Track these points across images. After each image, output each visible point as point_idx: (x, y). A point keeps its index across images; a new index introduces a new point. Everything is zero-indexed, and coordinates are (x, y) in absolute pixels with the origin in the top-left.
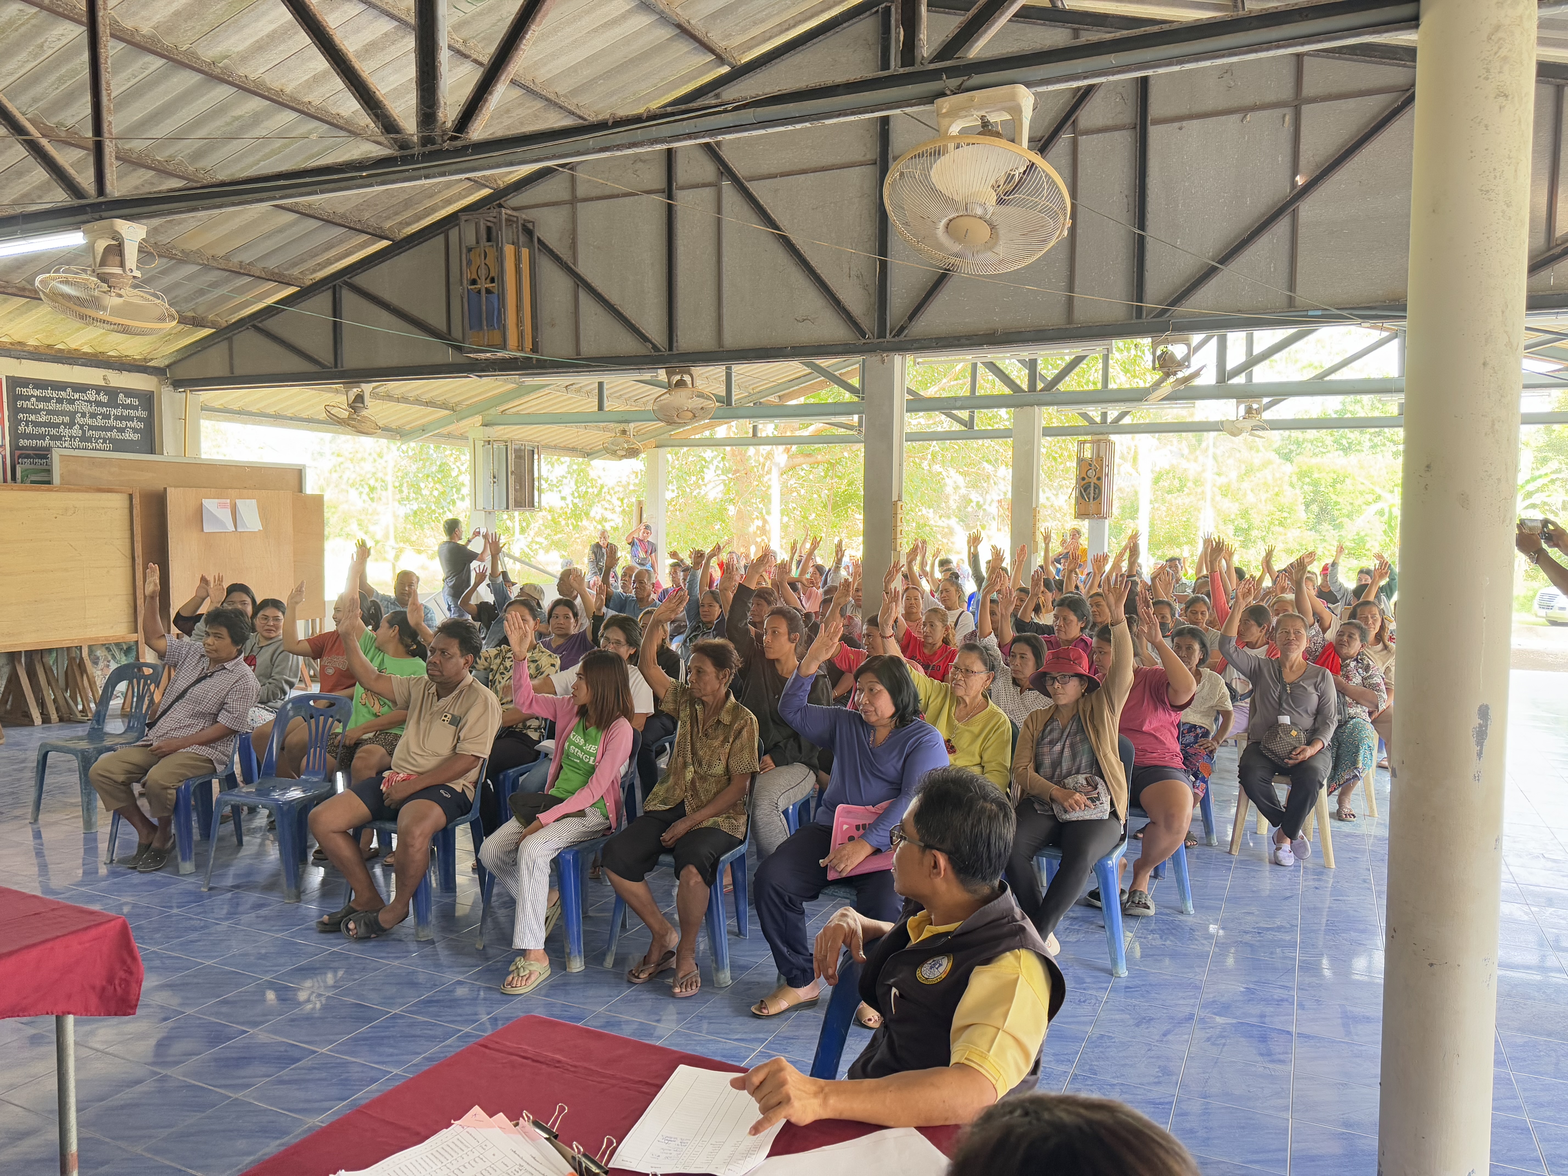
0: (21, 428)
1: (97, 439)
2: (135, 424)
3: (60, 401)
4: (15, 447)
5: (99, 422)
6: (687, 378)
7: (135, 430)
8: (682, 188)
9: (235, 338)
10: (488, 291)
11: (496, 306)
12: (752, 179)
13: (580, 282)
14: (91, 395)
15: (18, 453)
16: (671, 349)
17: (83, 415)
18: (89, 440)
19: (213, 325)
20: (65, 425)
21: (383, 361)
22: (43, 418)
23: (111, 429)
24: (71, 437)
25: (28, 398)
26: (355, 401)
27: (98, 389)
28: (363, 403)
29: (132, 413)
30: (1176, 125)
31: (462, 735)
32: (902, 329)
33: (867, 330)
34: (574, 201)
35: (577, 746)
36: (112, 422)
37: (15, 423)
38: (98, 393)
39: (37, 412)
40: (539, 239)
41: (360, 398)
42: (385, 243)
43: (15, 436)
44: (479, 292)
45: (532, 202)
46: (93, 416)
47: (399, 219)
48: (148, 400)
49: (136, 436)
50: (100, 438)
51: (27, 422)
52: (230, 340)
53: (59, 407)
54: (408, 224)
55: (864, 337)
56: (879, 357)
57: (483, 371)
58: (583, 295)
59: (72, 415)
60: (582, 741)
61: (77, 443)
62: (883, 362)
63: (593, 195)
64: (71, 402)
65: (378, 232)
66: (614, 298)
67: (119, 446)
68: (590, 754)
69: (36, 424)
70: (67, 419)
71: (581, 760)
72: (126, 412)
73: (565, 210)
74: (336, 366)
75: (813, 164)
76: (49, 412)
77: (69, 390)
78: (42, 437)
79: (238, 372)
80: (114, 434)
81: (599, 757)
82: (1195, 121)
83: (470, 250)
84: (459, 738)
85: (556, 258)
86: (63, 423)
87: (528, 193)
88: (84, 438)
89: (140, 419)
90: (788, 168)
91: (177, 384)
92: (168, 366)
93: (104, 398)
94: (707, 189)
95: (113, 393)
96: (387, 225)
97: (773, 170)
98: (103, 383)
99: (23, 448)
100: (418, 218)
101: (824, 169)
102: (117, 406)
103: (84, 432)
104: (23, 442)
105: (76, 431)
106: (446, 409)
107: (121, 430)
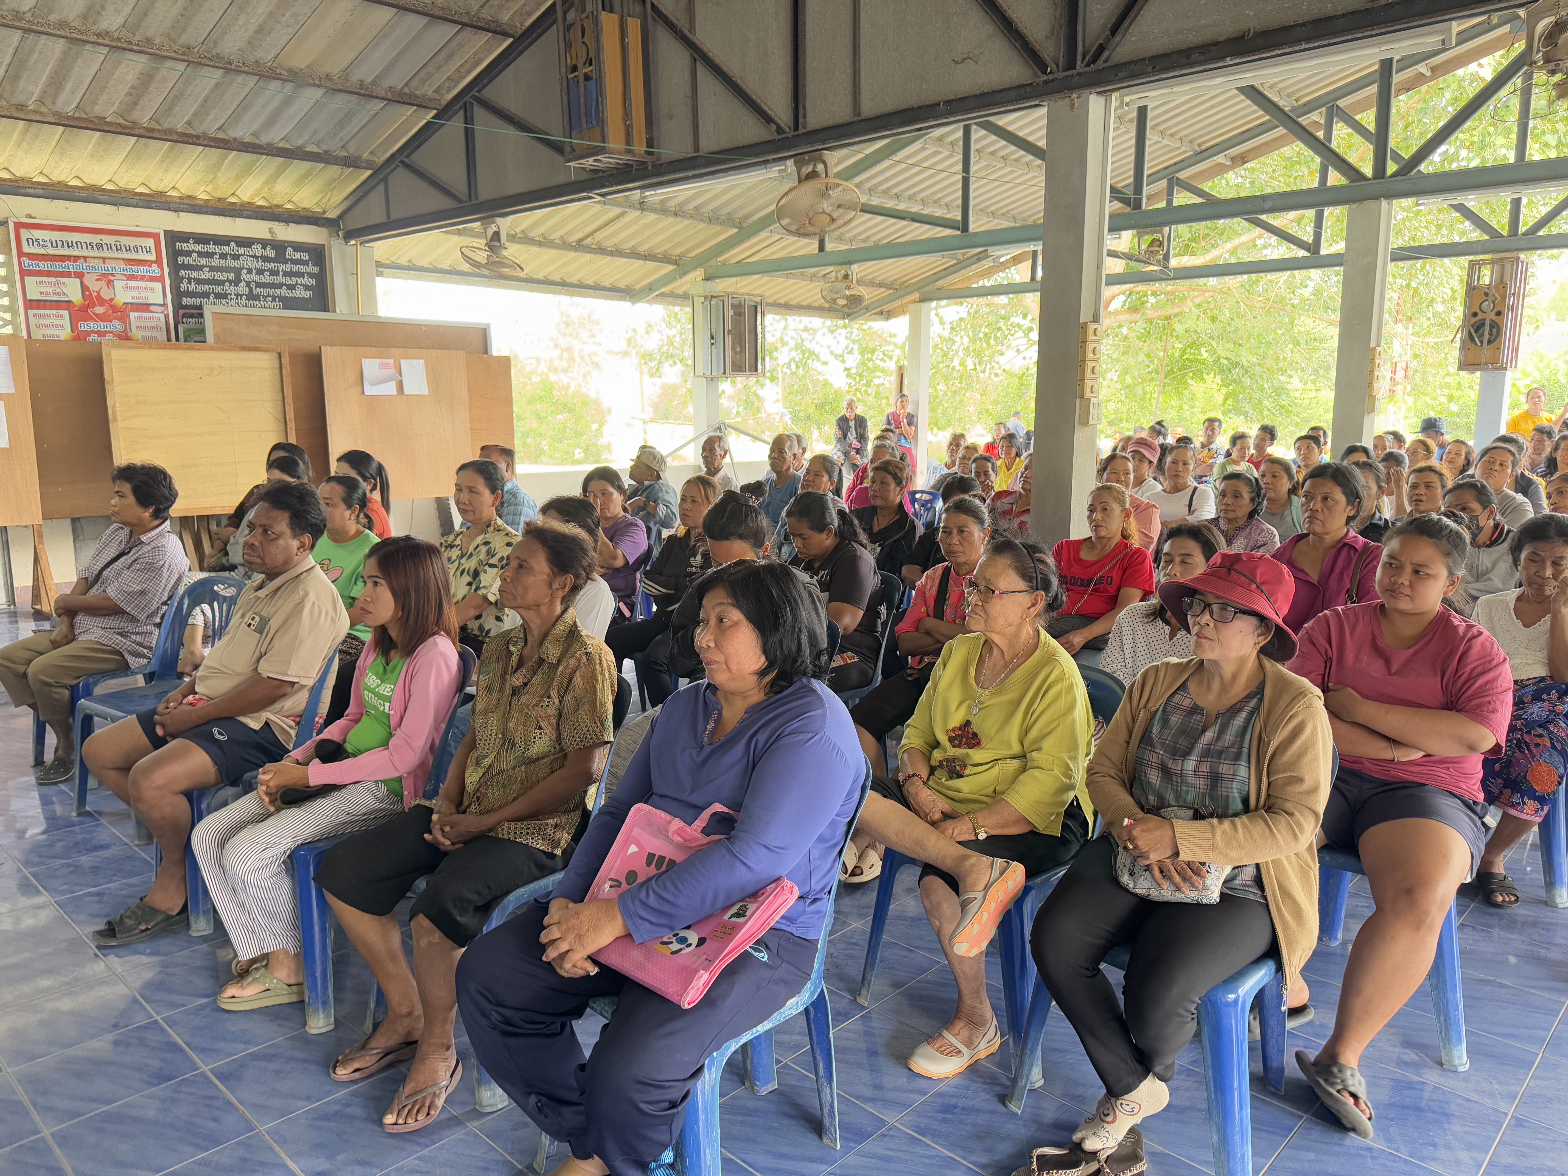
0: (184, 286)
1: (265, 297)
2: (306, 281)
3: (223, 256)
4: (178, 306)
5: (267, 278)
6: (820, 167)
7: (307, 288)
9: (389, 177)
10: (587, 78)
11: (594, 96)
13: (699, 55)
14: (257, 250)
15: (181, 312)
16: (796, 128)
17: (250, 271)
18: (257, 298)
19: (368, 165)
20: (230, 282)
21: (513, 188)
22: (206, 275)
23: (280, 286)
24: (237, 295)
25: (189, 253)
26: (491, 240)
27: (264, 243)
28: (499, 241)
29: (303, 268)
32: (1100, 50)
33: (1048, 60)
36: (280, 279)
37: (176, 281)
38: (264, 248)
39: (199, 268)
40: (652, 4)
41: (496, 235)
42: (507, 42)
43: (178, 294)
44: (578, 81)
46: (260, 272)
48: (318, 254)
49: (308, 294)
50: (269, 296)
51: (189, 279)
52: (385, 180)
53: (222, 263)
55: (1045, 72)
56: (1067, 101)
57: (602, 187)
59: (238, 271)
61: (244, 301)
62: (1073, 107)
64: (236, 257)
65: (493, 27)
66: (734, 68)
67: (289, 303)
69: (199, 281)
70: (232, 276)
72: (295, 268)
74: (471, 199)
76: (212, 269)
77: (233, 244)
78: (206, 295)
79: (394, 217)
80: (284, 292)
83: (568, 28)
84: (261, 651)
85: (671, 26)
86: (228, 280)
88: (251, 297)
89: (311, 275)
91: (349, 235)
92: (340, 217)
93: (271, 253)
95: (280, 247)
98: (268, 236)
99: (187, 307)
102: (285, 261)
103: (251, 289)
104: (186, 301)
105: (242, 288)
106: (670, 263)
107: (291, 287)
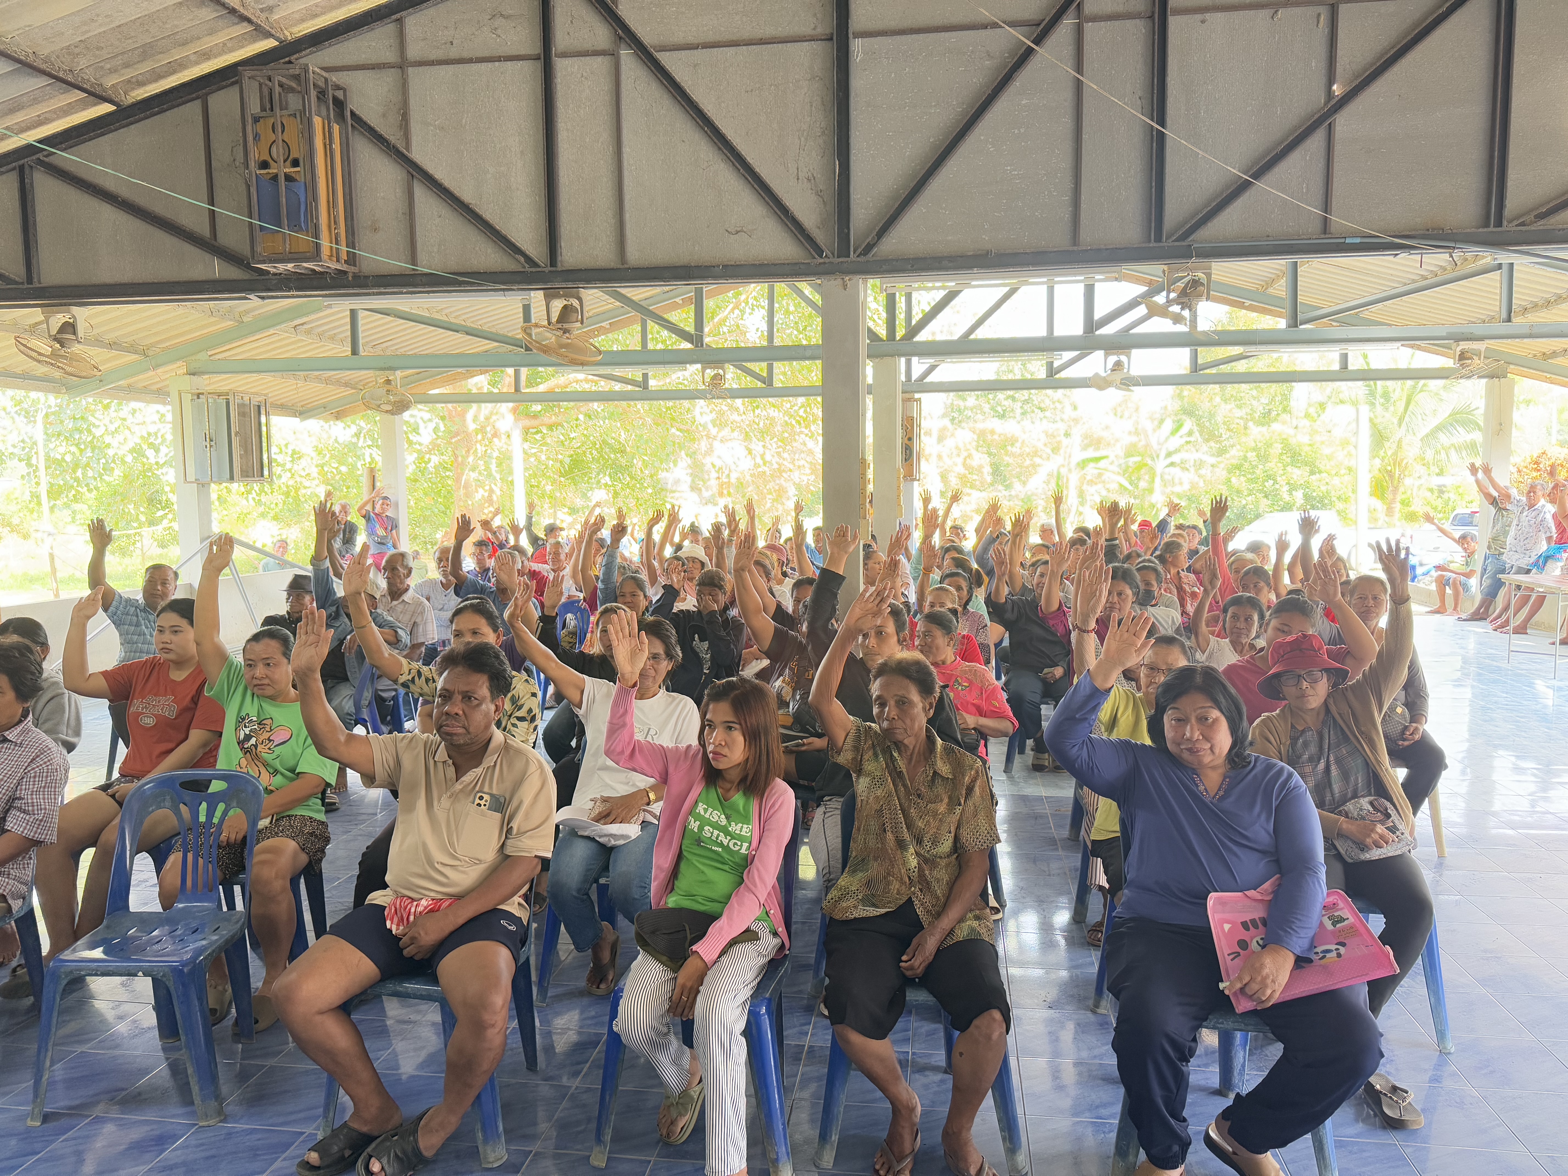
6: (574, 303)
8: (564, 55)
10: (289, 178)
11: (303, 199)
12: (664, 49)
13: (417, 173)
16: (553, 264)
26: (61, 331)
28: (75, 334)
30: (1199, 17)
31: (515, 825)
32: (869, 248)
33: (824, 247)
34: (402, 65)
35: (716, 826)
40: (352, 113)
41: (70, 327)
42: (107, 108)
44: (275, 178)
45: (339, 63)
47: (128, 74)
54: (141, 84)
55: (821, 256)
56: (839, 282)
57: (269, 290)
58: (420, 192)
60: (723, 821)
62: (845, 287)
63: (432, 57)
65: (98, 90)
66: (467, 196)
68: (741, 838)
71: (726, 848)
73: (389, 77)
74: (30, 280)
75: (746, 35)
81: (755, 844)
82: (1219, 15)
83: (256, 120)
84: (509, 831)
85: (381, 140)
87: (331, 49)
90: (711, 37)
94: (600, 59)
96: (110, 82)
97: (691, 39)
100: (157, 76)
101: (762, 42)
106: (136, 353)
